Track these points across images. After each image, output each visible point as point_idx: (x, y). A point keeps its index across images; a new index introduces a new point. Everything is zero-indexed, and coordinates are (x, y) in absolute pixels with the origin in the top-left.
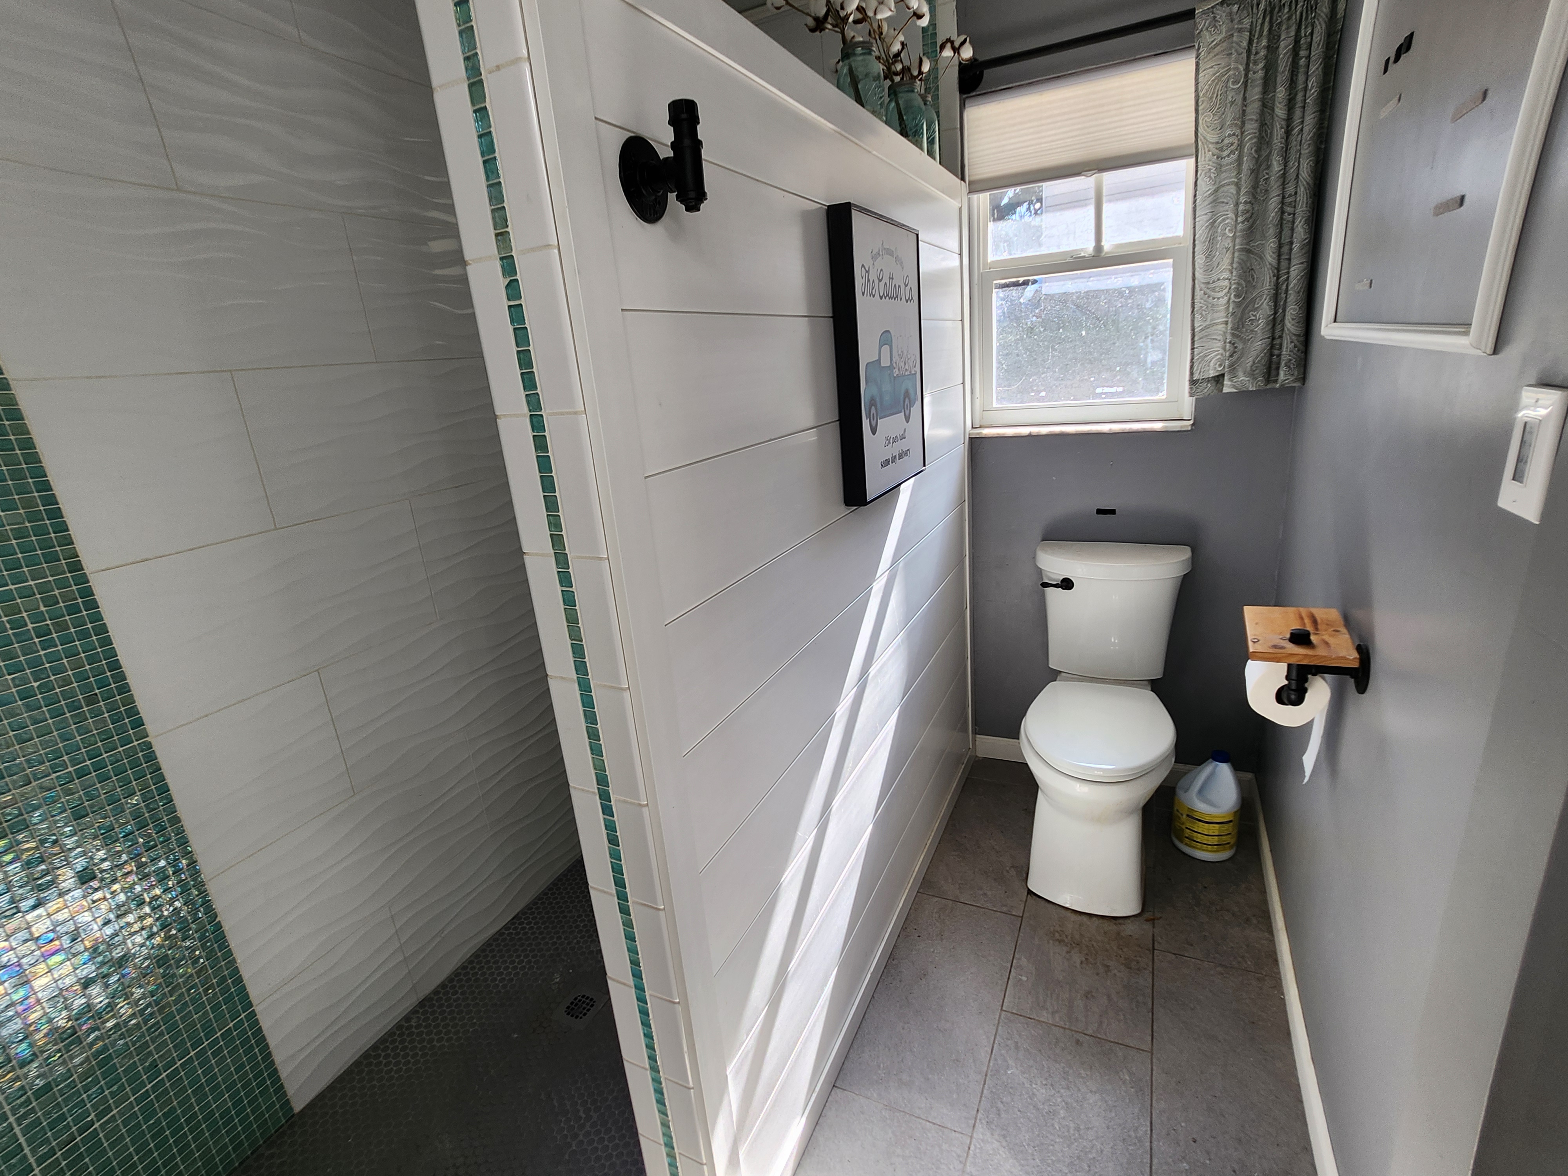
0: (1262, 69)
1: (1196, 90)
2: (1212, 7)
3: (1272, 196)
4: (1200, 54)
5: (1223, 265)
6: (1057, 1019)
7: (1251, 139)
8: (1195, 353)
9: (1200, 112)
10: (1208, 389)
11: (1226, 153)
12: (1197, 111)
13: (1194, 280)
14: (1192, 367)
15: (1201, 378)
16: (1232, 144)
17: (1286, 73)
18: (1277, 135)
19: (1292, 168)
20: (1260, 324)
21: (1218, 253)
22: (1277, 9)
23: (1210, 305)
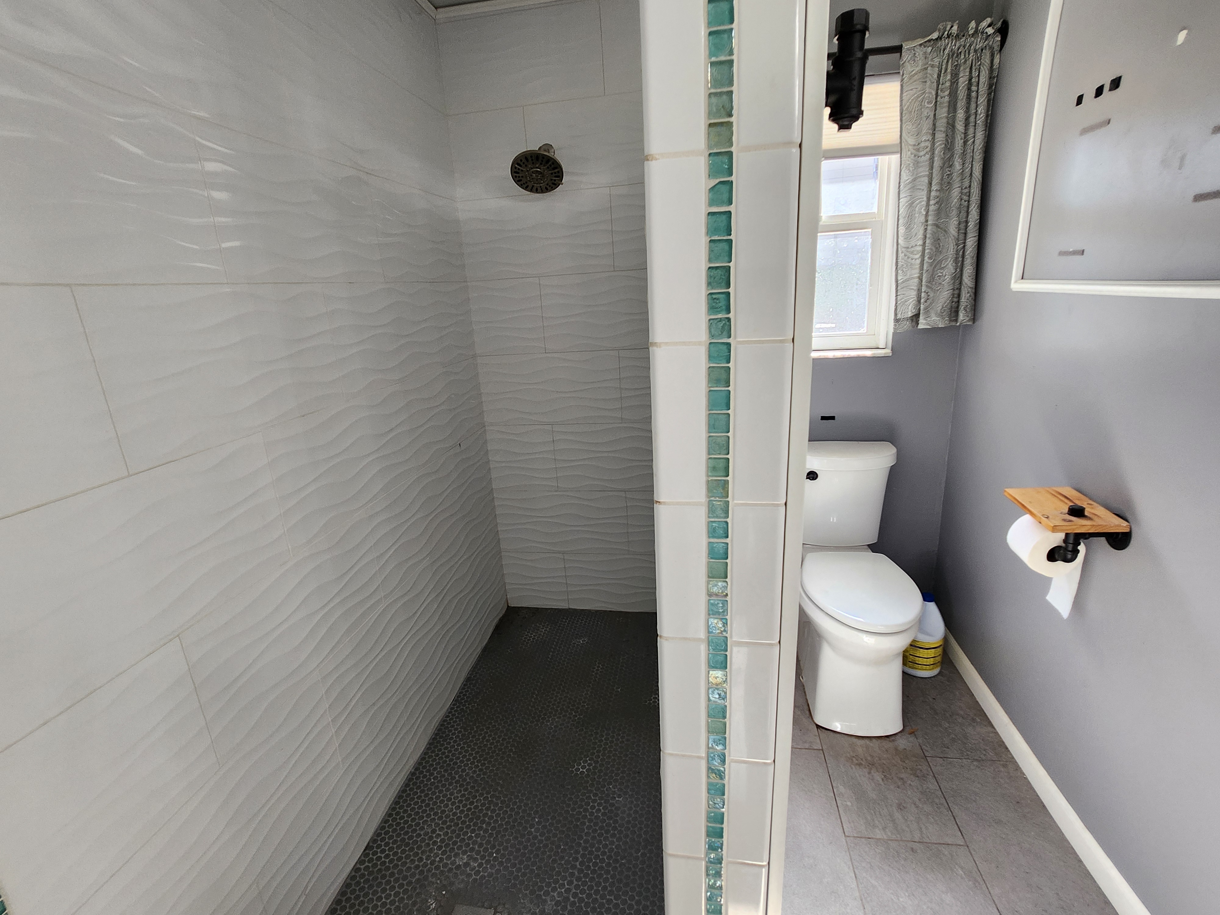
0: (947, 96)
1: (901, 105)
2: (914, 47)
3: (954, 187)
4: (904, 79)
5: (919, 235)
6: (889, 834)
7: (941, 145)
8: (898, 299)
9: (903, 121)
10: (907, 325)
11: (922, 153)
12: (901, 120)
13: (898, 245)
14: (896, 310)
15: (902, 317)
16: (927, 147)
17: (964, 100)
18: (958, 144)
19: (967, 168)
20: (946, 279)
21: (915, 226)
22: (955, 55)
23: (910, 264)
